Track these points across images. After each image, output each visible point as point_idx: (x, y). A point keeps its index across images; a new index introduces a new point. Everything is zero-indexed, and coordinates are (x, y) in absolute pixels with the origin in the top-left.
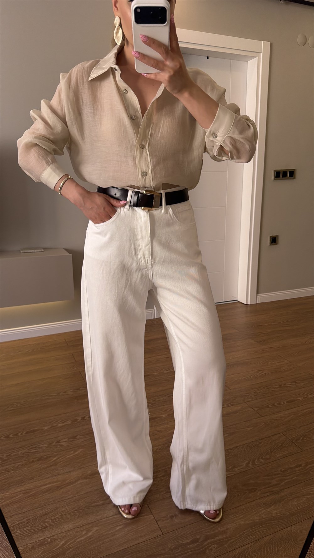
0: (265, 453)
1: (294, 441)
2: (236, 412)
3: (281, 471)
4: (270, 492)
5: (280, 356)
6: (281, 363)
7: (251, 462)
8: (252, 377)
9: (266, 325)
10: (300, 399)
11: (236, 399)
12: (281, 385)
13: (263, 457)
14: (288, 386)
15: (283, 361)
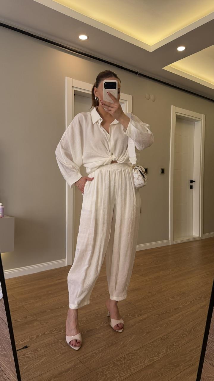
0: (174, 342)
1: (189, 332)
2: (145, 319)
3: (189, 351)
4: (189, 365)
5: (159, 283)
6: (160, 287)
7: (168, 349)
8: (146, 297)
9: (142, 265)
10: (181, 306)
11: (142, 311)
12: (166, 300)
13: (174, 345)
14: (171, 300)
15: (162, 285)
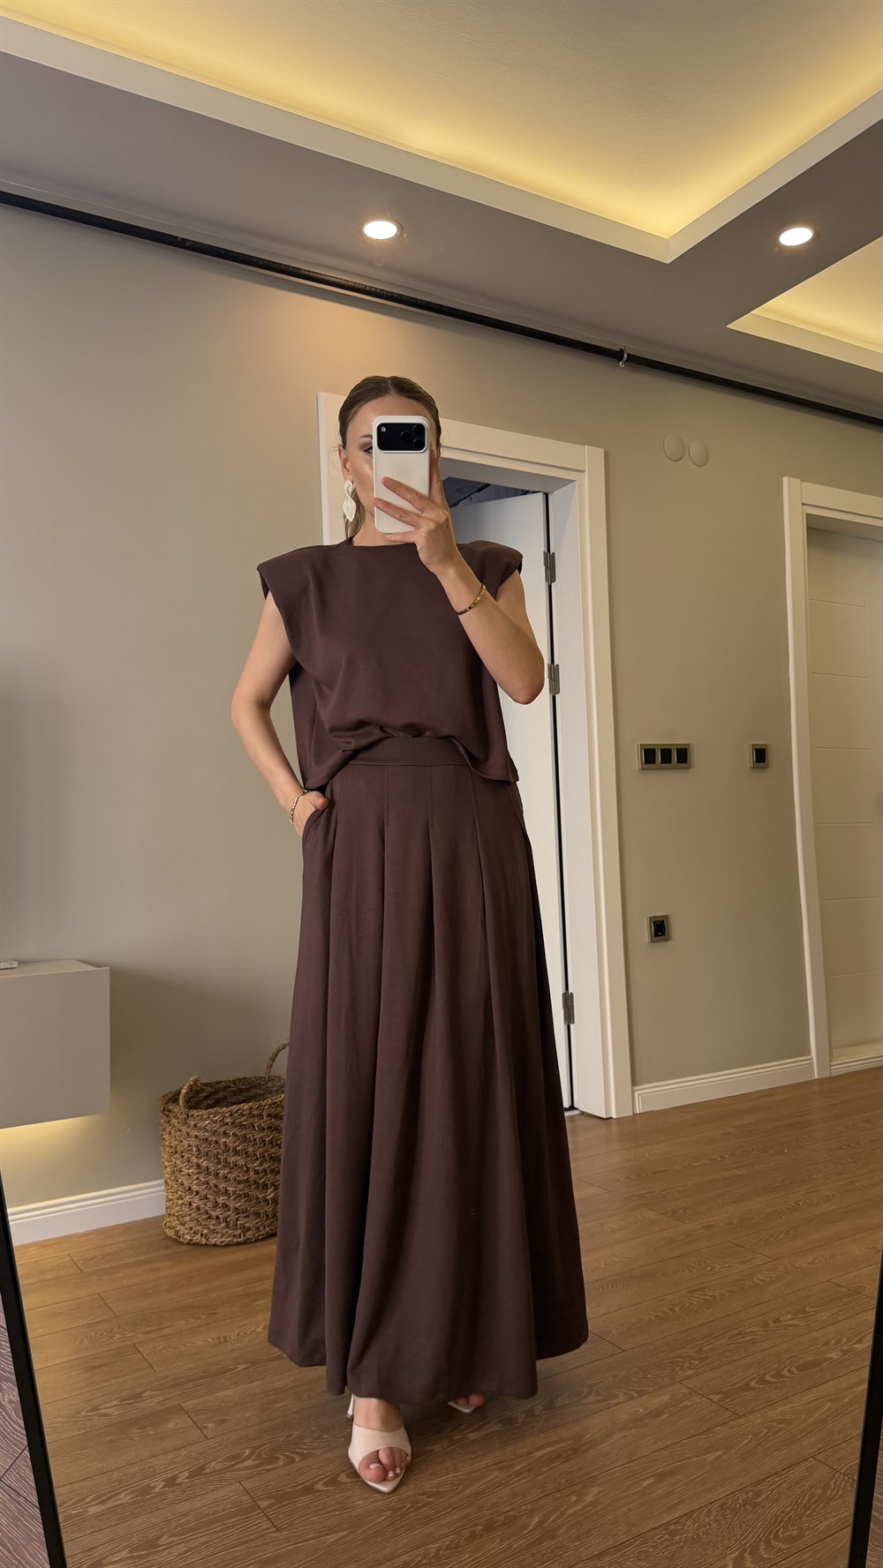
0: (781, 1522)
2: (658, 1413)
5: (742, 1247)
7: (747, 1555)
8: (677, 1309)
9: (677, 1168)
10: (834, 1355)
11: (649, 1376)
12: (766, 1325)
13: (781, 1536)
14: (787, 1325)
15: (756, 1258)
